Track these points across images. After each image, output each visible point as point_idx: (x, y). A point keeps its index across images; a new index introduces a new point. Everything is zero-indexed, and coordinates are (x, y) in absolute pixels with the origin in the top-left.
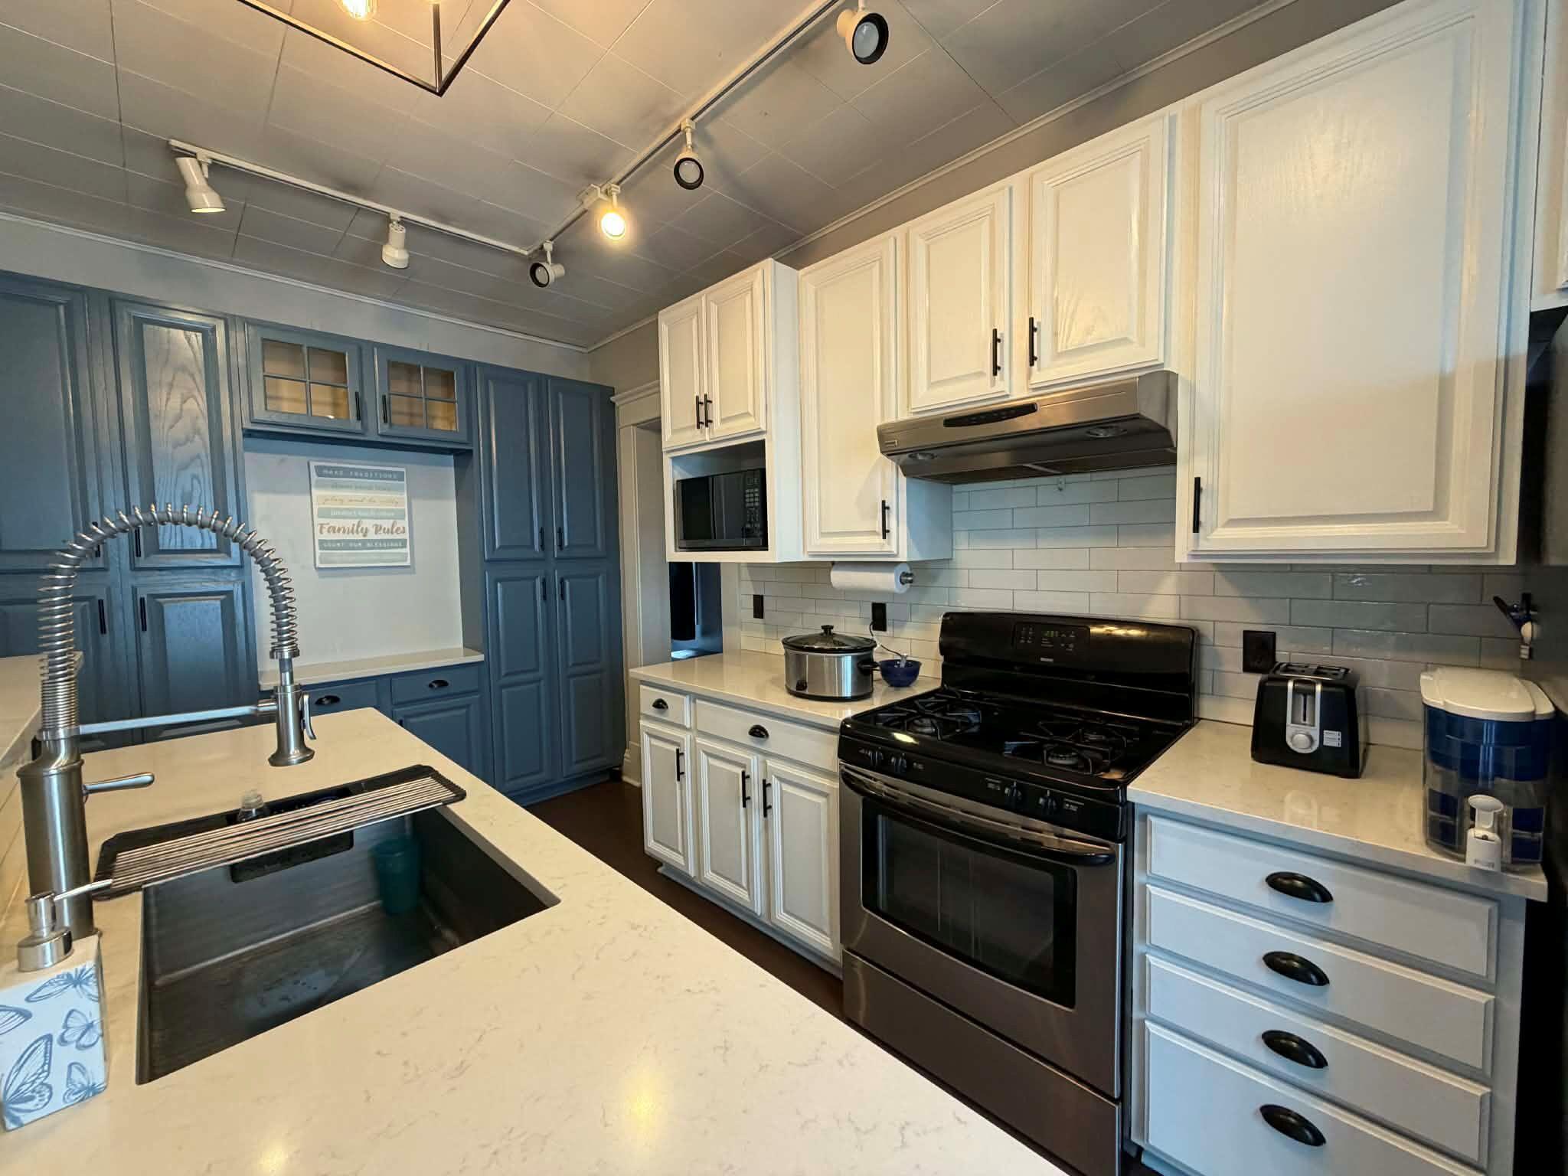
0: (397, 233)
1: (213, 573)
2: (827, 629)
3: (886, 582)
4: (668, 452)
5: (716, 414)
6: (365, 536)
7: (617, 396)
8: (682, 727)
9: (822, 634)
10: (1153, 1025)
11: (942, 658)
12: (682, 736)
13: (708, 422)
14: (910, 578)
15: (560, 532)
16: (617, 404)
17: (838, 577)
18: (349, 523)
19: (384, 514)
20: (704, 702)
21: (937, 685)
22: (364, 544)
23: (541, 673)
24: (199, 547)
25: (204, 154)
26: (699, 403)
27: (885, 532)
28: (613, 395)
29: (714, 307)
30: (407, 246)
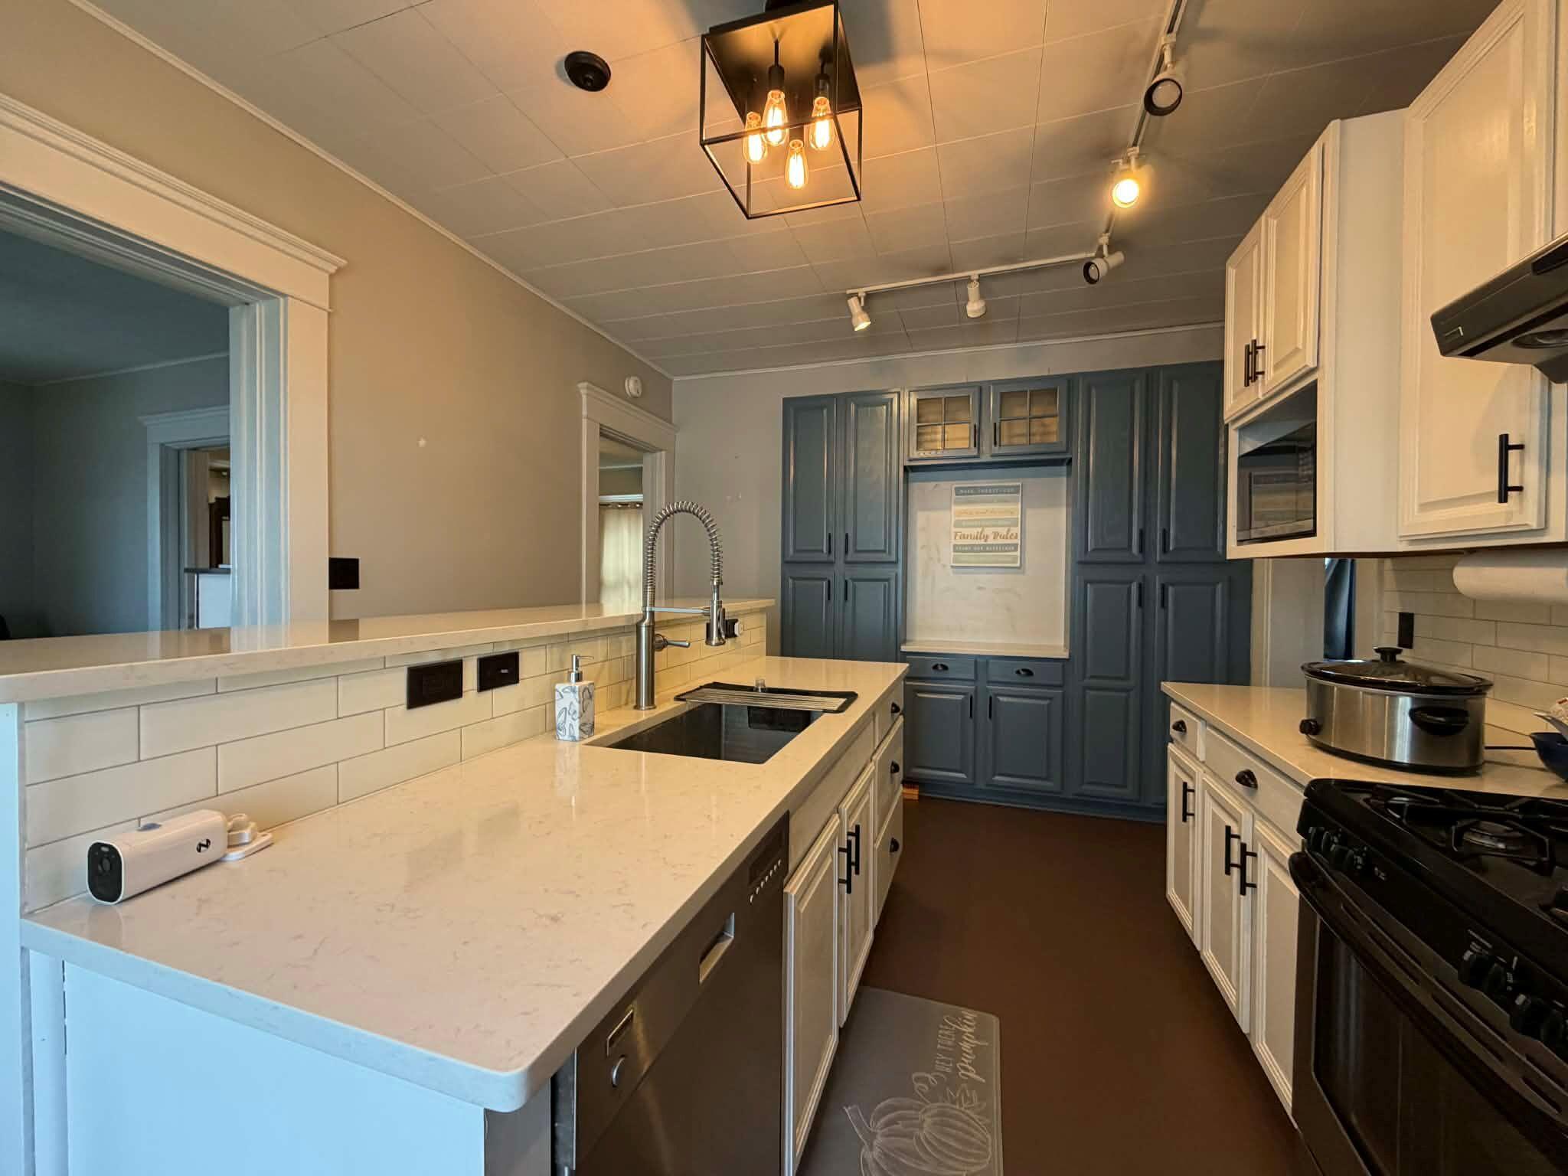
0: (973, 290)
1: (882, 566)
4: (1231, 423)
5: (1266, 361)
6: (986, 541)
8: (1195, 758)
12: (1195, 769)
13: (1258, 374)
15: (1165, 534)
18: (975, 531)
19: (1000, 523)
20: (1213, 733)
22: (985, 548)
23: (1131, 680)
24: (876, 548)
25: (862, 291)
26: (1248, 353)
27: (1508, 490)
30: (982, 296)
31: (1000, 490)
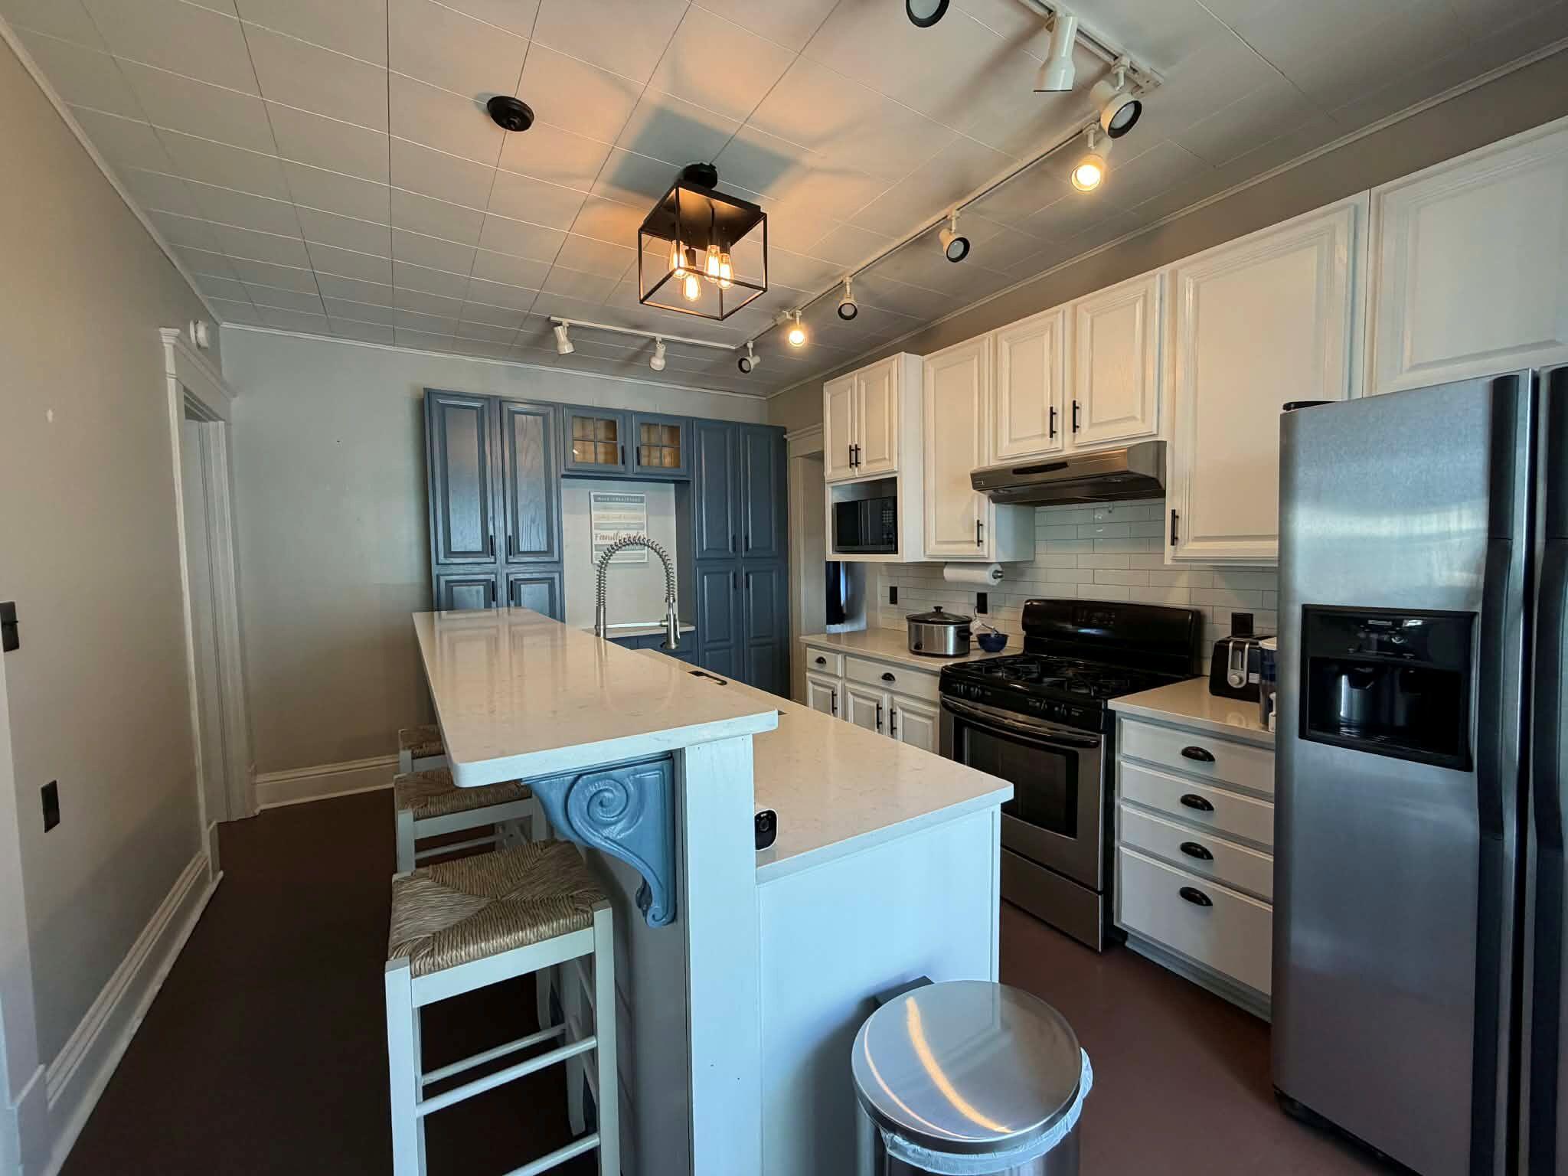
0: (661, 349)
1: (544, 566)
2: (938, 609)
3: (985, 576)
4: (828, 483)
5: (863, 457)
7: (789, 435)
8: (836, 676)
9: (933, 612)
10: (1125, 849)
11: (1024, 633)
12: (835, 682)
13: (857, 464)
14: (999, 574)
15: (747, 538)
16: (789, 440)
17: (949, 573)
18: (612, 533)
19: (632, 526)
20: (852, 659)
21: (1020, 652)
23: (732, 641)
24: (538, 550)
25: (565, 322)
26: (851, 450)
27: (979, 541)
28: (785, 433)
29: (863, 384)
30: (665, 357)
31: (630, 500)
